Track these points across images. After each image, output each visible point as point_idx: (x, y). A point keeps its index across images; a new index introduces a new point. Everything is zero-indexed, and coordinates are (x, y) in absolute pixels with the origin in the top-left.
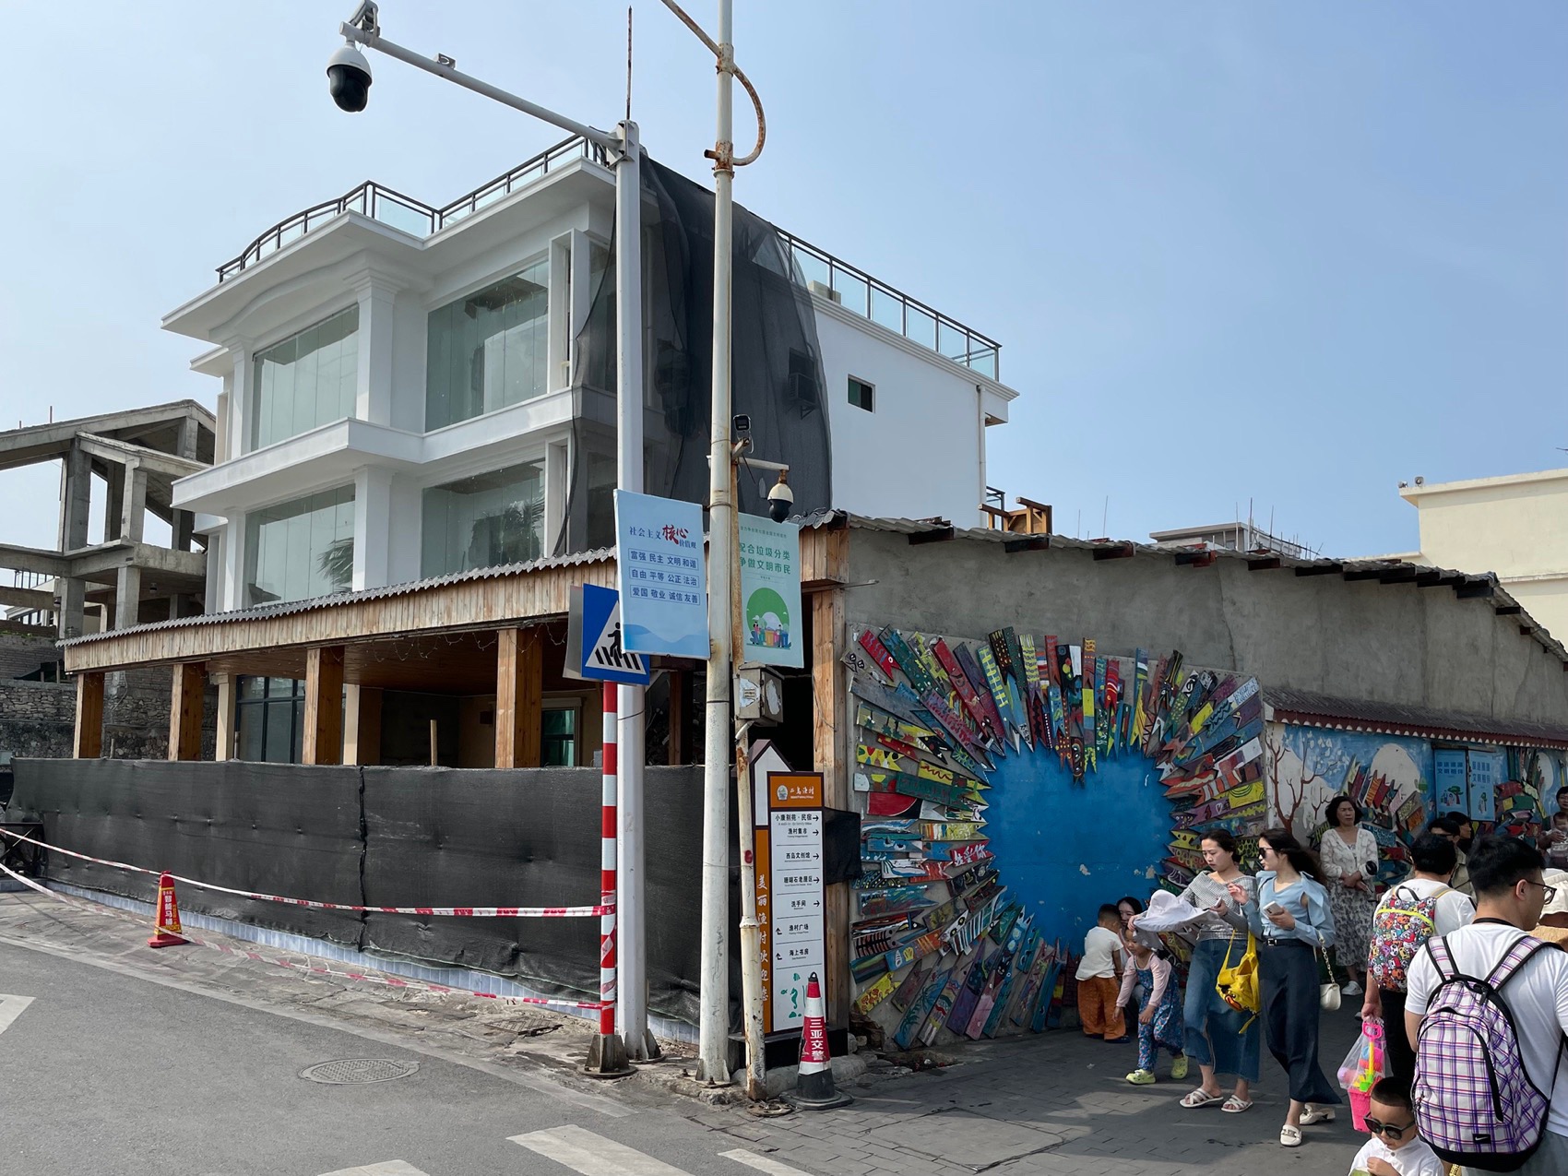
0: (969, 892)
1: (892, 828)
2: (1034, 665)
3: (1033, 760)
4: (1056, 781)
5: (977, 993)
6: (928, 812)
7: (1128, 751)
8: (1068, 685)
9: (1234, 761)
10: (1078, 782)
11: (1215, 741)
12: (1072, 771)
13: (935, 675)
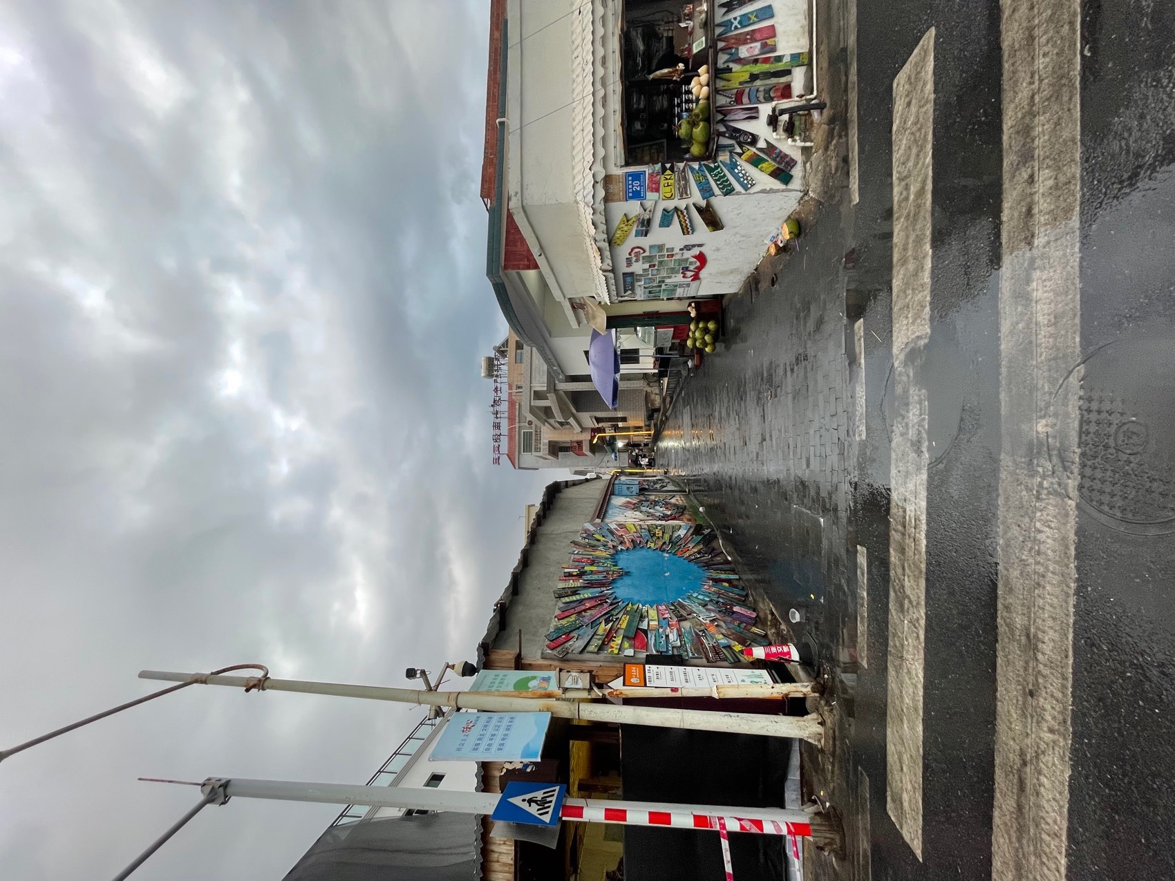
0: (684, 613)
1: (653, 641)
2: (572, 583)
3: (617, 587)
4: (627, 580)
5: (734, 613)
6: (644, 626)
7: (614, 557)
8: (581, 574)
9: (617, 530)
10: (628, 573)
11: (609, 534)
12: (622, 575)
13: (573, 619)
